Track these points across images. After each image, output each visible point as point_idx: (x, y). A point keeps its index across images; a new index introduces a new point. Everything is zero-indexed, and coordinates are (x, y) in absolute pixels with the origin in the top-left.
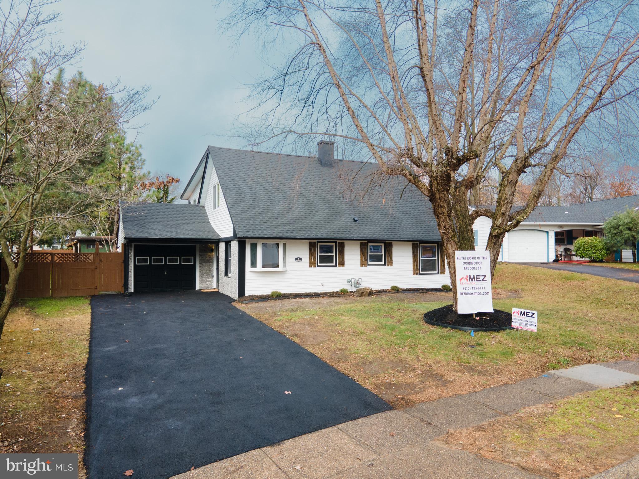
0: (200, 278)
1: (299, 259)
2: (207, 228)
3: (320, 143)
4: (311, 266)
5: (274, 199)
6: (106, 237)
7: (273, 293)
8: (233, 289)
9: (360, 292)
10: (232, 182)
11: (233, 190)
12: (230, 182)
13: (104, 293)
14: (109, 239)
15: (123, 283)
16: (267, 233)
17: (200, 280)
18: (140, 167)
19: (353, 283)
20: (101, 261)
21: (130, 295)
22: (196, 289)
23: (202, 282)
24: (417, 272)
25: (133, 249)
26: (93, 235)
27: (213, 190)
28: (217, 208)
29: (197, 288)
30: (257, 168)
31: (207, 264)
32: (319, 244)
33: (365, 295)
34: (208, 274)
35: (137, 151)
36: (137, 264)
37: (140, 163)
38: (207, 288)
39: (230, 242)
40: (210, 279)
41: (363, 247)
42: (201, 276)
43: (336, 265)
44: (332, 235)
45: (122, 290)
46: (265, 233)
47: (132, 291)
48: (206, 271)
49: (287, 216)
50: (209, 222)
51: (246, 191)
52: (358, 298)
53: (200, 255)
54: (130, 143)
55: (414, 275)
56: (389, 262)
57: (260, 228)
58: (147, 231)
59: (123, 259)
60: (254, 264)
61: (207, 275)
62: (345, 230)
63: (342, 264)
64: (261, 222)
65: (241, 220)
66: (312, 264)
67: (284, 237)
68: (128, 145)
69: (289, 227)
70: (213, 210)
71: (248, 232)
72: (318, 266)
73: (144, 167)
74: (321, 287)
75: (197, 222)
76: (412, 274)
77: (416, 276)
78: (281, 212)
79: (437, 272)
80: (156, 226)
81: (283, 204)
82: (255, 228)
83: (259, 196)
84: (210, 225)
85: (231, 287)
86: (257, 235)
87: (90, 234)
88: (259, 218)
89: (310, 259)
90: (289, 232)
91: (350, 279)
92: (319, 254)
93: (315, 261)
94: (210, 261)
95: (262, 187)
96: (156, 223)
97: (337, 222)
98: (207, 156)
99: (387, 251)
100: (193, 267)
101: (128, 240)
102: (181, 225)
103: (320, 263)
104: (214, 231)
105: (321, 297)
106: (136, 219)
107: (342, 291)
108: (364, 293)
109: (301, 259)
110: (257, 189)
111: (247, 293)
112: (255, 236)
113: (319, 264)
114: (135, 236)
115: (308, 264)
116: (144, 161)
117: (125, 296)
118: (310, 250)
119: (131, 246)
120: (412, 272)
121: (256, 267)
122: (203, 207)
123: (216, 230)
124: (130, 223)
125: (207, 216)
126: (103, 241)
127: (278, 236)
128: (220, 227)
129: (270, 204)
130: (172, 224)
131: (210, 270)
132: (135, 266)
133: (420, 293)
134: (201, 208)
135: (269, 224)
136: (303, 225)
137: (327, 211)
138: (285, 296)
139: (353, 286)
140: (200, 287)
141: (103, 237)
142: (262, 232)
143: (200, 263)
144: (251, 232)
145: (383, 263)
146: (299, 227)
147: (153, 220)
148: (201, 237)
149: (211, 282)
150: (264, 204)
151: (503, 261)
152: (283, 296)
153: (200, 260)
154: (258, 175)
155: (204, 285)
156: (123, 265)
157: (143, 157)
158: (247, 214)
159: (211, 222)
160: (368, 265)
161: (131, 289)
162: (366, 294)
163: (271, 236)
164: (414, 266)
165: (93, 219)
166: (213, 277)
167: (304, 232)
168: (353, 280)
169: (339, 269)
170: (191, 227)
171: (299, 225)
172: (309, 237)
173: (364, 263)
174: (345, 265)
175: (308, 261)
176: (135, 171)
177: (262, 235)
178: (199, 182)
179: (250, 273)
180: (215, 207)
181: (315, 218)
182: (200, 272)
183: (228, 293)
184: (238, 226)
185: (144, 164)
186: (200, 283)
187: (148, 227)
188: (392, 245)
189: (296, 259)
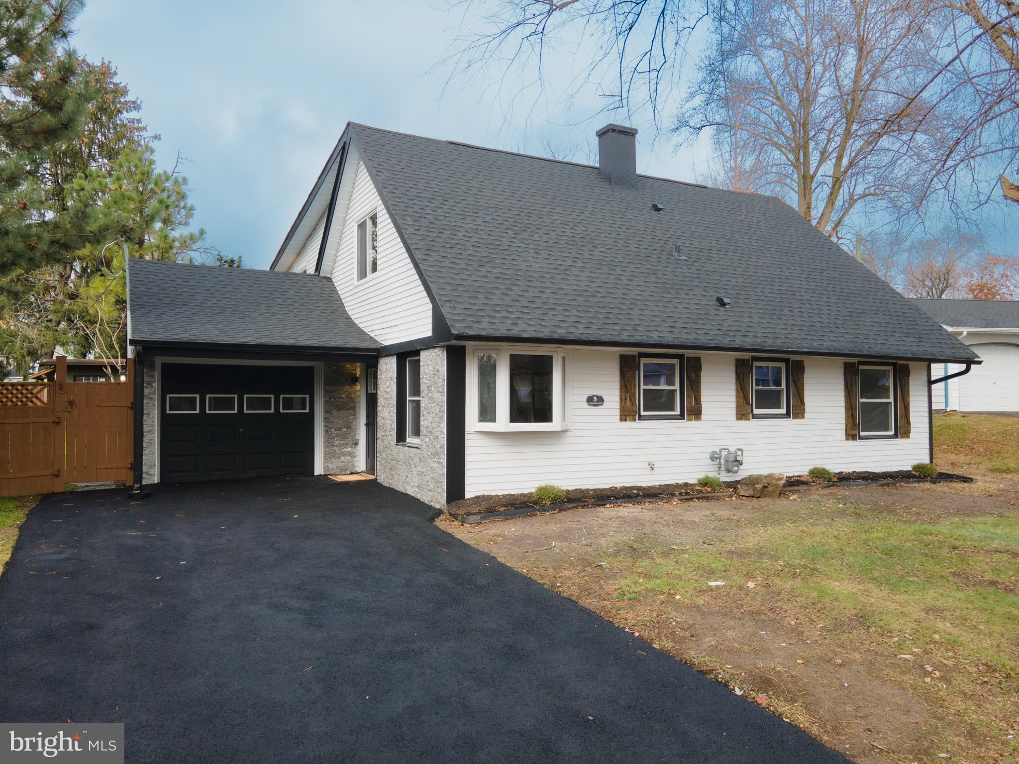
0: (325, 447)
1: (595, 399)
2: (342, 325)
3: (601, 134)
4: (623, 418)
5: (522, 245)
6: (113, 360)
7: (541, 490)
8: (428, 478)
9: (759, 486)
10: (416, 202)
11: (423, 220)
12: (410, 202)
13: (81, 485)
14: (119, 364)
15: (131, 460)
16: (525, 327)
17: (325, 453)
18: (184, 221)
19: (722, 461)
20: (71, 403)
21: (149, 493)
22: (316, 474)
23: (328, 456)
24: (853, 432)
25: (157, 375)
26: (91, 357)
27: (355, 233)
28: (370, 276)
29: (319, 470)
30: (469, 177)
31: (343, 413)
32: (643, 361)
33: (770, 495)
34: (344, 436)
35: (177, 189)
36: (168, 412)
37: (183, 212)
38: (343, 471)
39: (417, 353)
40: (350, 449)
41: (742, 369)
42: (329, 443)
43: (682, 416)
44: (684, 336)
45: (127, 478)
46: (522, 326)
47: (156, 479)
48: (340, 429)
49: (563, 286)
50: (345, 312)
51: (454, 224)
52: (755, 502)
53: (326, 391)
54: (162, 172)
55: (847, 439)
56: (796, 410)
57: (506, 314)
58: (194, 326)
59: (131, 399)
60: (487, 412)
61: (342, 439)
62: (710, 327)
63: (696, 413)
64: (506, 298)
65: (454, 290)
66: (627, 413)
67: (571, 337)
68: (159, 175)
69: (576, 313)
70: (356, 283)
71: (478, 322)
72: (641, 418)
73: (191, 221)
74: (649, 471)
75: (317, 312)
76: (844, 437)
77: (851, 443)
78: (547, 276)
79: (892, 433)
80: (216, 317)
81: (547, 259)
82: (493, 313)
83: (486, 237)
84: (348, 318)
85: (421, 474)
86: (503, 332)
87: (84, 356)
88: (498, 288)
89: (622, 400)
90: (581, 326)
91: (718, 451)
92: (643, 387)
93: (633, 404)
94: (349, 406)
95: (488, 218)
96: (218, 310)
97: (686, 306)
98: (341, 153)
99: (794, 381)
100: (308, 421)
101: (140, 348)
102: (278, 316)
103: (644, 410)
104: (361, 332)
105: (663, 499)
106: (167, 300)
107: (705, 483)
108: (770, 489)
109: (600, 400)
110: (479, 221)
111: (471, 491)
112: (497, 334)
113: (642, 413)
114: (161, 336)
115: (617, 412)
116: (192, 208)
117: (132, 497)
118: (623, 375)
119: (152, 366)
120: (843, 432)
121: (493, 420)
122: (329, 279)
123: (366, 330)
124: (151, 308)
125: (339, 299)
126: (106, 368)
127: (555, 336)
128: (382, 320)
129: (517, 258)
130: (256, 315)
131: (350, 427)
132: (164, 417)
133: (883, 485)
134: (325, 282)
135: (527, 304)
136: (609, 310)
137: (653, 279)
138: (574, 501)
139: (723, 468)
140: (326, 468)
141: (105, 360)
142: (515, 324)
143: (326, 411)
144: (485, 324)
145: (783, 411)
146: (600, 316)
147: (209, 304)
148: (333, 345)
149: (352, 455)
150: (503, 256)
151: (948, 409)
152: (569, 500)
153: (326, 403)
154: (475, 191)
155: (334, 465)
156: (131, 413)
157: (190, 202)
158: (465, 277)
159: (350, 313)
160: (753, 415)
161: (153, 475)
162: (773, 491)
163: (540, 335)
164: (847, 418)
165: (88, 325)
166: (356, 444)
167: (616, 327)
168: (724, 453)
169: (687, 426)
170: (304, 322)
171: (598, 310)
172: (632, 340)
173: (743, 414)
174: (703, 417)
175: (617, 405)
176: (172, 229)
177: (515, 332)
178: (317, 225)
179: (477, 436)
180: (363, 274)
181: (632, 295)
182: (326, 432)
183: (408, 488)
184: (448, 305)
185: (193, 214)
186: (325, 459)
187: (196, 318)
188: (803, 368)
189: (590, 400)
